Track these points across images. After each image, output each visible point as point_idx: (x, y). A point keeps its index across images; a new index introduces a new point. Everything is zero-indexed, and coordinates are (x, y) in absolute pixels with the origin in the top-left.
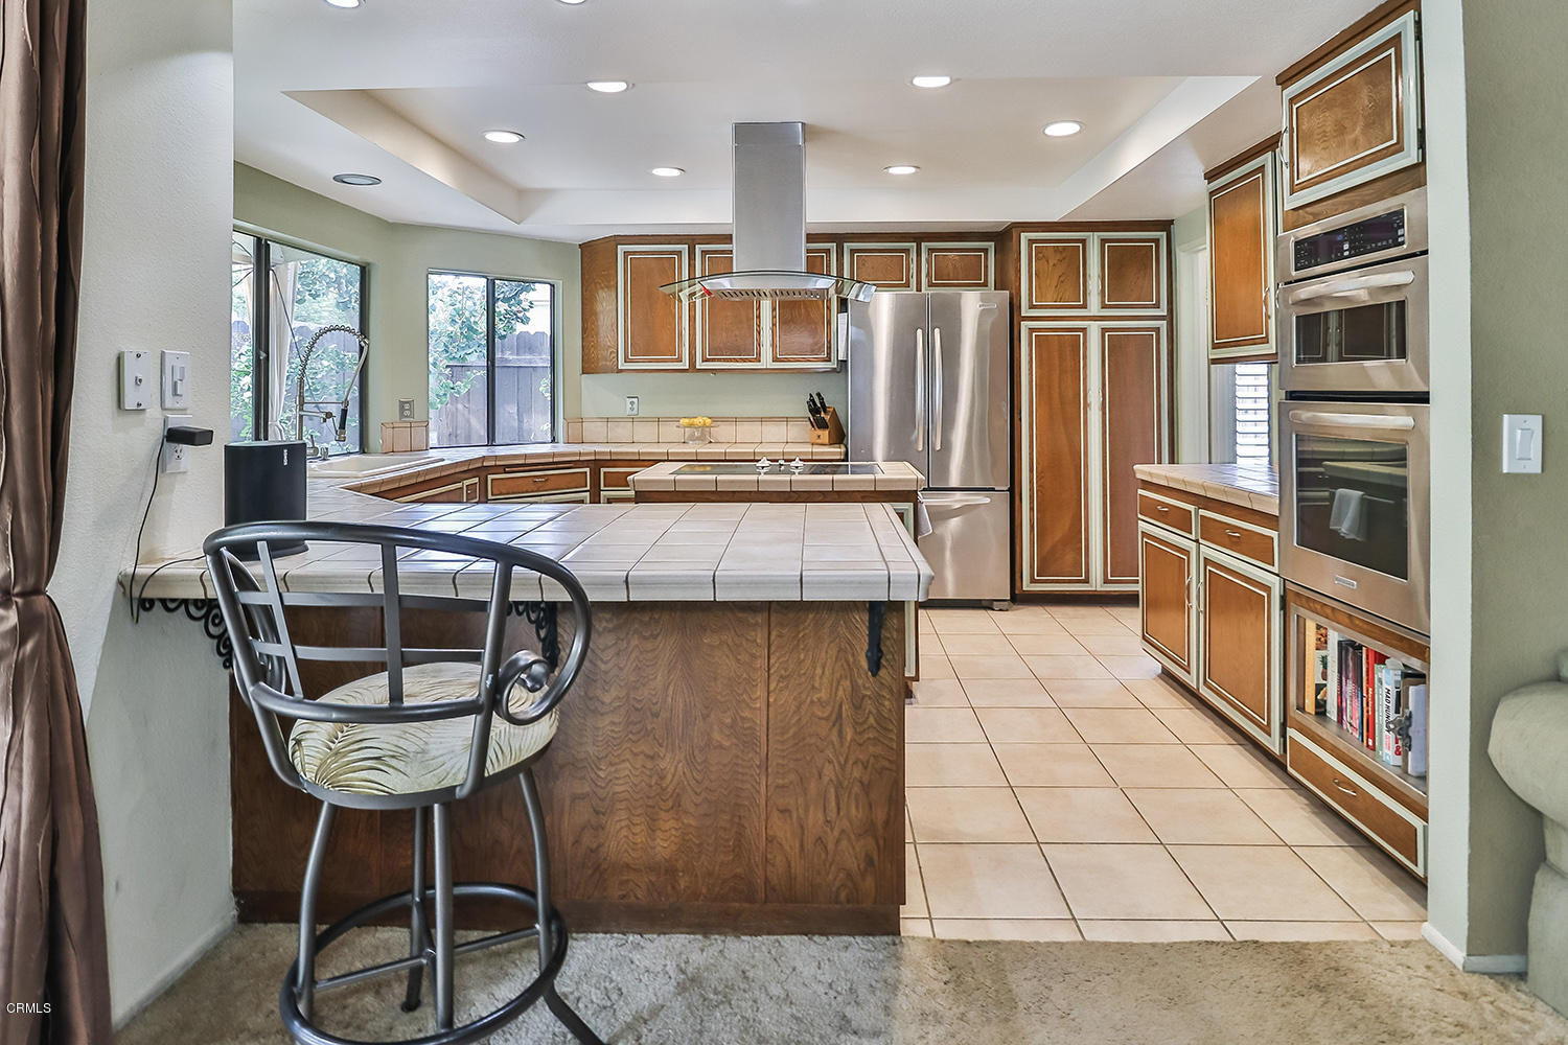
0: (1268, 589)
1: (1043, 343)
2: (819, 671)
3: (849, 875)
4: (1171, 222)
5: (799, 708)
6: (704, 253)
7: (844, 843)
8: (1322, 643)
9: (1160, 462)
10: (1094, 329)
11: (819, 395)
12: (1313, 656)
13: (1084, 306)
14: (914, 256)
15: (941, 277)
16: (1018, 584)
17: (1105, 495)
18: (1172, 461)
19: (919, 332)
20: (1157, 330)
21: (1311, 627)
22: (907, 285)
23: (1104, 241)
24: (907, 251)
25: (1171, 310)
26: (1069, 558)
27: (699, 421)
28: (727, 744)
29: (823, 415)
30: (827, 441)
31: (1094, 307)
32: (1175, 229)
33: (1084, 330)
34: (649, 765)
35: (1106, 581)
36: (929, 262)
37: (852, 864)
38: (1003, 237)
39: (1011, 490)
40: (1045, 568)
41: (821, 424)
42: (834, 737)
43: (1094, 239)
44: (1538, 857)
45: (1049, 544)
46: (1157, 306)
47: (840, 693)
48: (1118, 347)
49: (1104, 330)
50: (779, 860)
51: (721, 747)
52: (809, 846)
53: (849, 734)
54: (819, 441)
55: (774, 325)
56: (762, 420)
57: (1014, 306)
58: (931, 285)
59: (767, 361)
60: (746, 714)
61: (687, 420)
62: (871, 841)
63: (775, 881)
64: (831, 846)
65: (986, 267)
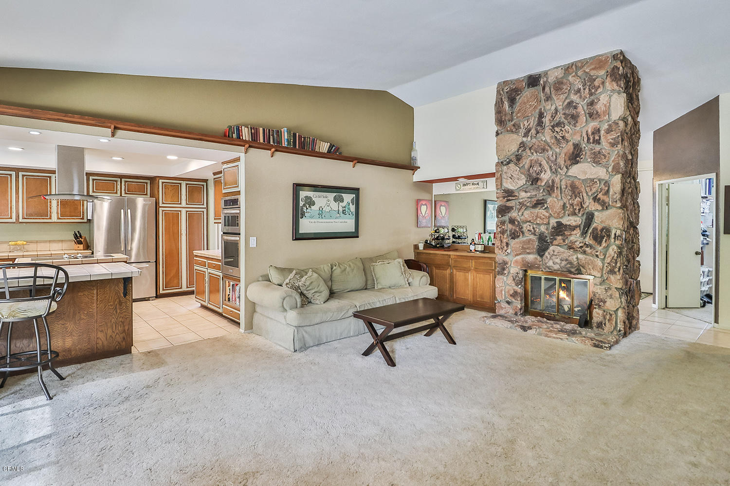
0: (220, 276)
1: (166, 214)
2: (110, 298)
3: (119, 343)
4: (208, 180)
5: (105, 307)
6: (23, 176)
7: (117, 336)
8: (229, 286)
9: (204, 250)
10: (184, 211)
11: (78, 232)
12: (228, 288)
13: (180, 204)
14: (119, 183)
15: (129, 191)
16: (158, 291)
17: (187, 262)
18: (207, 249)
19: (122, 211)
20: (203, 212)
21: (227, 282)
22: (116, 193)
23: (187, 184)
24: (116, 181)
25: (207, 206)
26: (175, 281)
27: (19, 242)
28: (85, 318)
29: (80, 239)
30: (82, 249)
31: (184, 204)
32: (209, 182)
33: (180, 211)
34: (63, 326)
35: (187, 287)
36: (125, 185)
37: (119, 340)
38: (153, 180)
39: (156, 262)
40: (167, 286)
41: (80, 243)
42: (115, 312)
43: (184, 183)
44: (254, 311)
45: (169, 278)
46: (203, 205)
47: (116, 302)
48: (190, 216)
49: (187, 211)
50: (101, 342)
51: (84, 319)
52: (108, 337)
53: (118, 311)
54: (79, 249)
55: (58, 205)
56: (50, 241)
57: (157, 203)
58: (126, 193)
59: (54, 218)
60: (91, 310)
61: (14, 243)
62: (124, 334)
63: (99, 347)
64: (114, 337)
65: (147, 188)
